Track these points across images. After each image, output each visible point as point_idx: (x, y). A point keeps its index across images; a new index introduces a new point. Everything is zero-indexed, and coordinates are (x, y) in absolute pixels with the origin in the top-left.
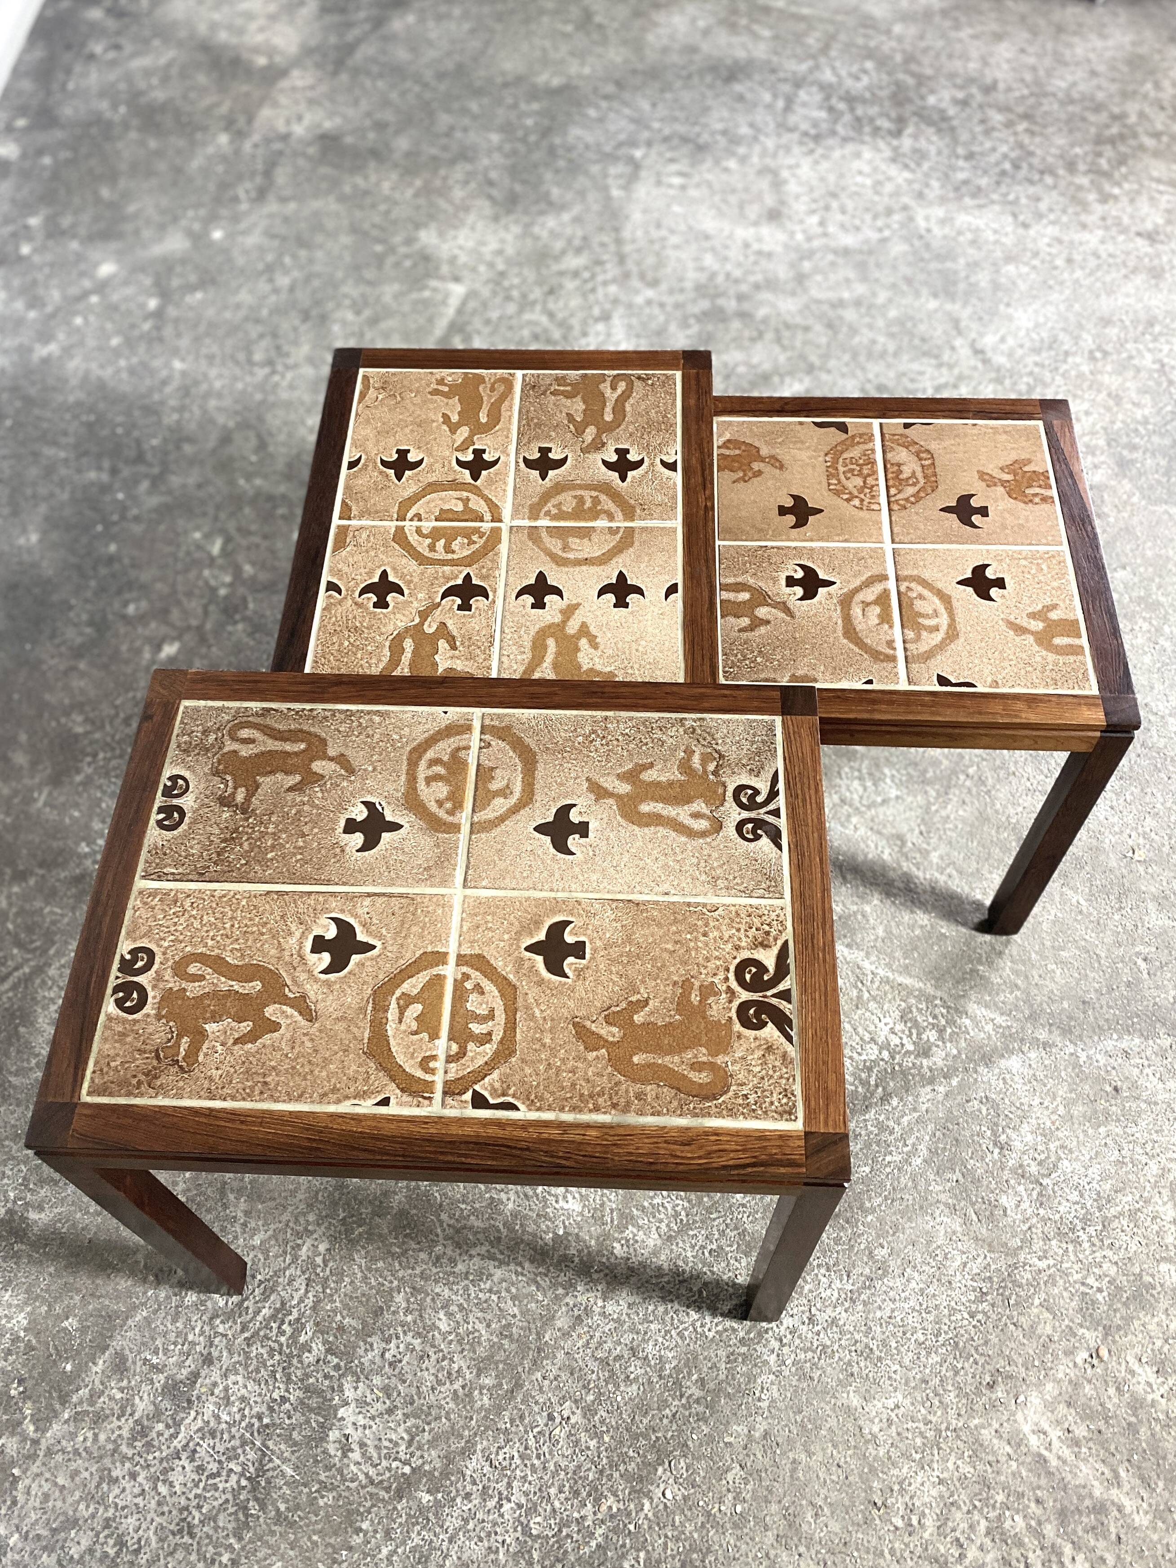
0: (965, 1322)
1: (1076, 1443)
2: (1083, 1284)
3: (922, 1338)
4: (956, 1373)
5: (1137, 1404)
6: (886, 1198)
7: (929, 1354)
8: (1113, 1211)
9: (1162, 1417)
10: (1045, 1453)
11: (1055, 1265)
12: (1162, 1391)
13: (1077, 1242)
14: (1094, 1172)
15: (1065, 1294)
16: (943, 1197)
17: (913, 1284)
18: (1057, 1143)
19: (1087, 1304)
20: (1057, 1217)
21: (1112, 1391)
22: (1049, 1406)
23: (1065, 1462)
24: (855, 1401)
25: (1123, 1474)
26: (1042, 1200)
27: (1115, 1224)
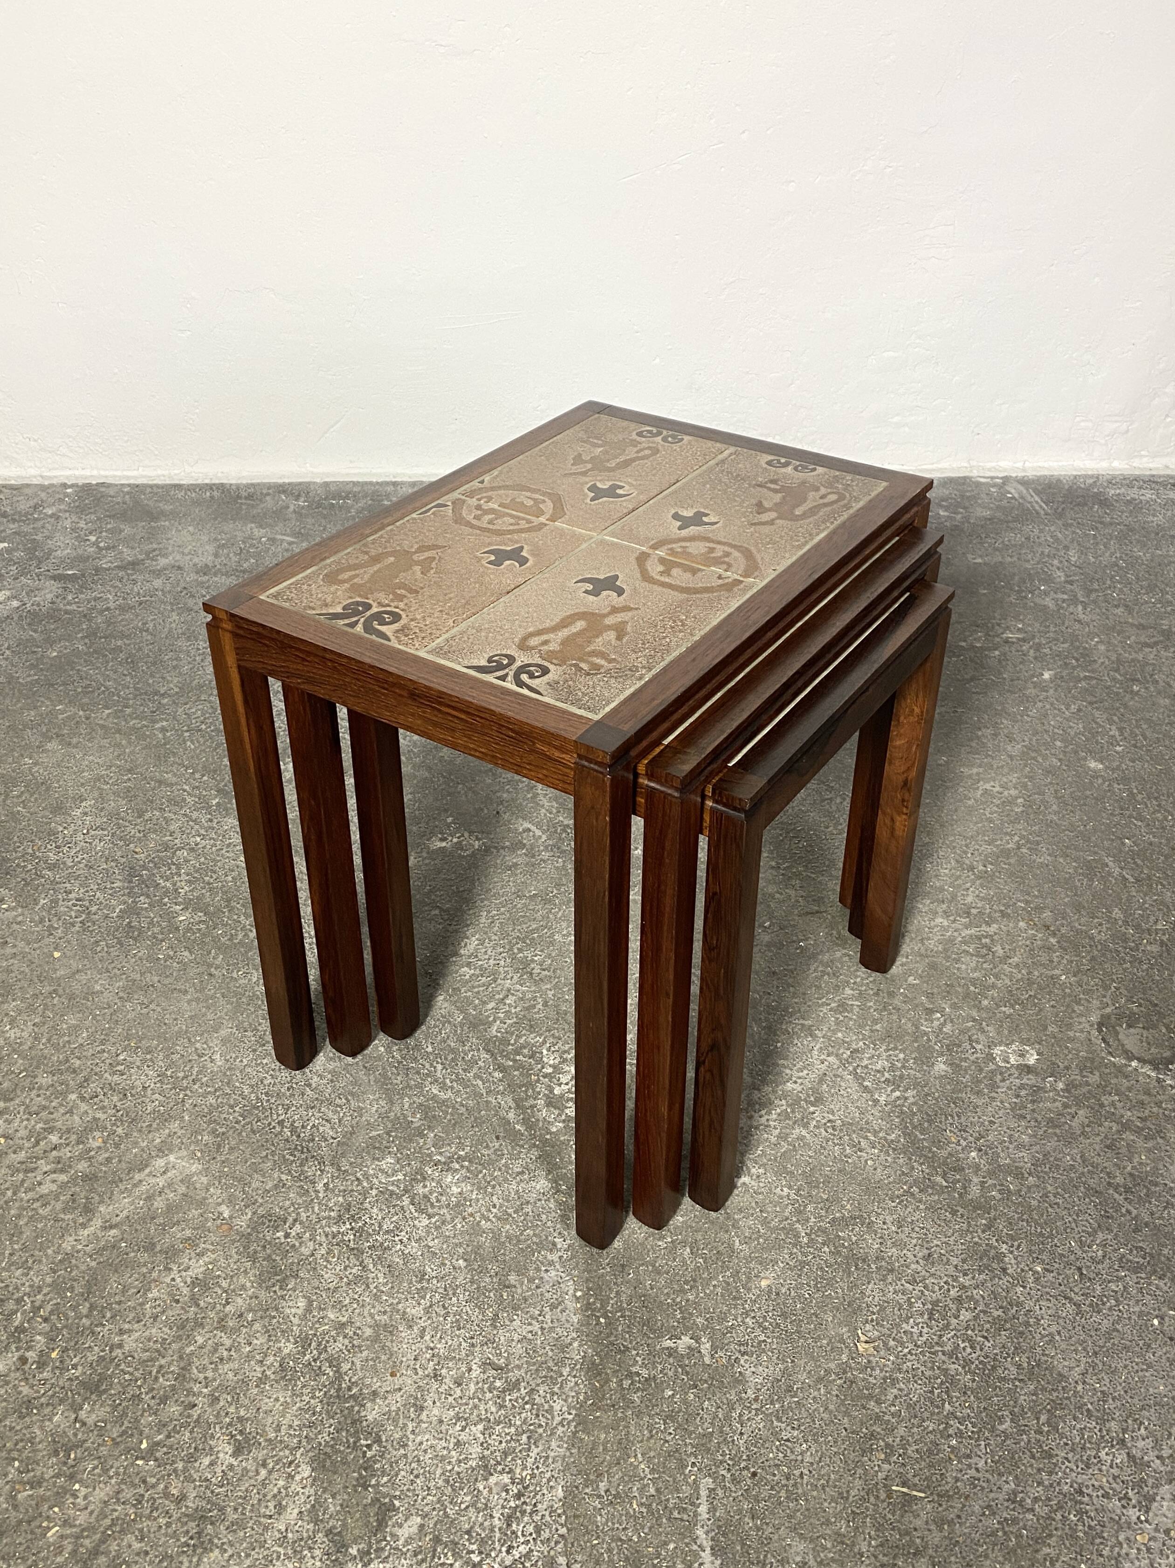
0: (275, 1117)
1: (150, 1198)
2: (295, 1220)
3: (266, 1082)
4: (232, 1107)
5: (171, 1254)
6: (399, 1063)
7: (252, 1086)
8: (368, 1262)
9: (155, 1275)
10: (147, 1171)
11: (317, 1197)
12: (179, 1280)
13: (339, 1220)
14: (413, 1248)
15: (288, 1203)
16: (397, 1108)
17: (316, 1079)
18: (448, 1217)
19: (276, 1223)
20: (367, 1205)
21: (188, 1233)
22: (187, 1180)
23: (135, 1186)
24: (223, 1033)
25: (113, 1232)
26: (388, 1196)
27: (353, 1260)
